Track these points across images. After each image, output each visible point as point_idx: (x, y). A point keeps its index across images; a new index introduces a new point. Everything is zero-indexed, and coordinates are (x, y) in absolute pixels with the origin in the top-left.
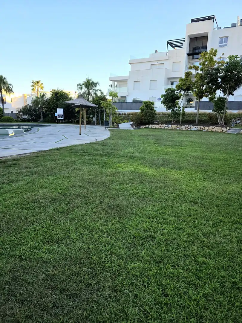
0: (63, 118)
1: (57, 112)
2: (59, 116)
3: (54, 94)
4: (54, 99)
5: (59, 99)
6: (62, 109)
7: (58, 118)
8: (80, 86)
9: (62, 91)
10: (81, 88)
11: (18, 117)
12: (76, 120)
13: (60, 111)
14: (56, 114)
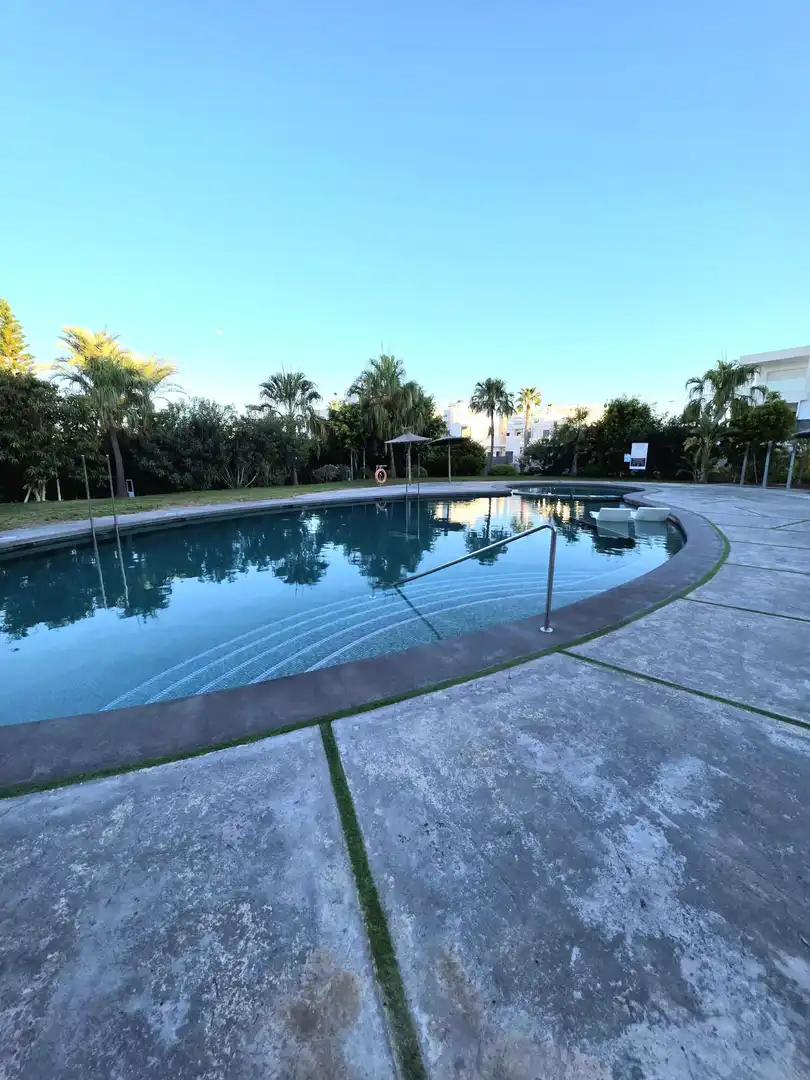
0: (644, 468)
1: (630, 453)
2: (635, 462)
3: (615, 409)
4: (614, 422)
5: (628, 421)
6: (646, 446)
7: (631, 468)
8: (696, 385)
9: (634, 402)
10: (701, 388)
11: (522, 466)
12: (680, 471)
13: (640, 451)
14: (627, 458)
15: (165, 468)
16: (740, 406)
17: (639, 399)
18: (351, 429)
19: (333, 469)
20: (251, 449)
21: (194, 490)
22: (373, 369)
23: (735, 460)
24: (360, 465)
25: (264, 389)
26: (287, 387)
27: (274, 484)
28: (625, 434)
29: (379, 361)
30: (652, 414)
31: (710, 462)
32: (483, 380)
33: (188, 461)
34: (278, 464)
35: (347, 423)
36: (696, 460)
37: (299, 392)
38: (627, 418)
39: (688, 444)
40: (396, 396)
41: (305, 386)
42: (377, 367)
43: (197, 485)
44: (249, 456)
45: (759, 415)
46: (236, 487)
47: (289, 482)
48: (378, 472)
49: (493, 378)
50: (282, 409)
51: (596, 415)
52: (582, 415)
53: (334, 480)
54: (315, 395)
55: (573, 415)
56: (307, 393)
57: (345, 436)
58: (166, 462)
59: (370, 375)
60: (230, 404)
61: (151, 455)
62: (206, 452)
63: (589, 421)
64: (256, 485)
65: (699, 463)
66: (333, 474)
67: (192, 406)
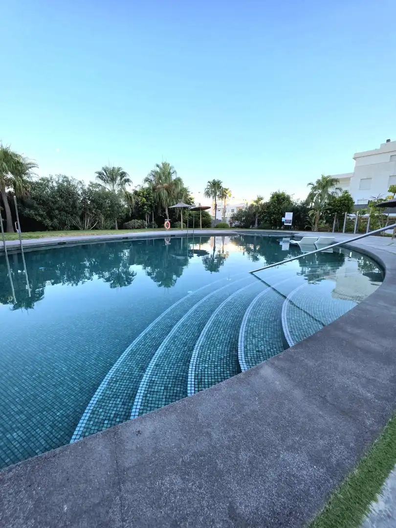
0: (291, 224)
1: (285, 217)
2: (287, 221)
3: (275, 197)
4: (275, 203)
5: (282, 202)
6: (292, 214)
7: (285, 224)
9: (283, 194)
11: (231, 224)
12: (306, 226)
13: (289, 216)
14: (283, 219)
15: (41, 216)
16: (331, 197)
17: (285, 192)
18: (147, 201)
19: (137, 222)
20: (94, 207)
21: (59, 230)
22: (158, 169)
23: (330, 221)
24: (151, 220)
25: (98, 175)
26: (112, 175)
27: (106, 228)
28: (280, 208)
29: (161, 165)
30: (291, 199)
31: (320, 222)
32: (211, 180)
33: (57, 212)
34: (108, 217)
35: (145, 198)
36: (313, 221)
37: (119, 178)
38: (280, 201)
39: (310, 213)
40: (171, 184)
41: (123, 174)
42: (160, 169)
43: (60, 227)
44: (93, 211)
45: (341, 201)
46: (84, 229)
47: (113, 228)
48: (166, 223)
49: (216, 180)
50: (109, 187)
51: (267, 199)
52: (260, 199)
53: (137, 228)
54: (128, 181)
55: (256, 199)
56: (123, 179)
57: (144, 204)
58: (42, 213)
59: (157, 173)
60: (81, 180)
61: (31, 207)
62: (67, 207)
63: (263, 202)
64: (95, 228)
65: (315, 223)
66: (137, 225)
67: (57, 180)
